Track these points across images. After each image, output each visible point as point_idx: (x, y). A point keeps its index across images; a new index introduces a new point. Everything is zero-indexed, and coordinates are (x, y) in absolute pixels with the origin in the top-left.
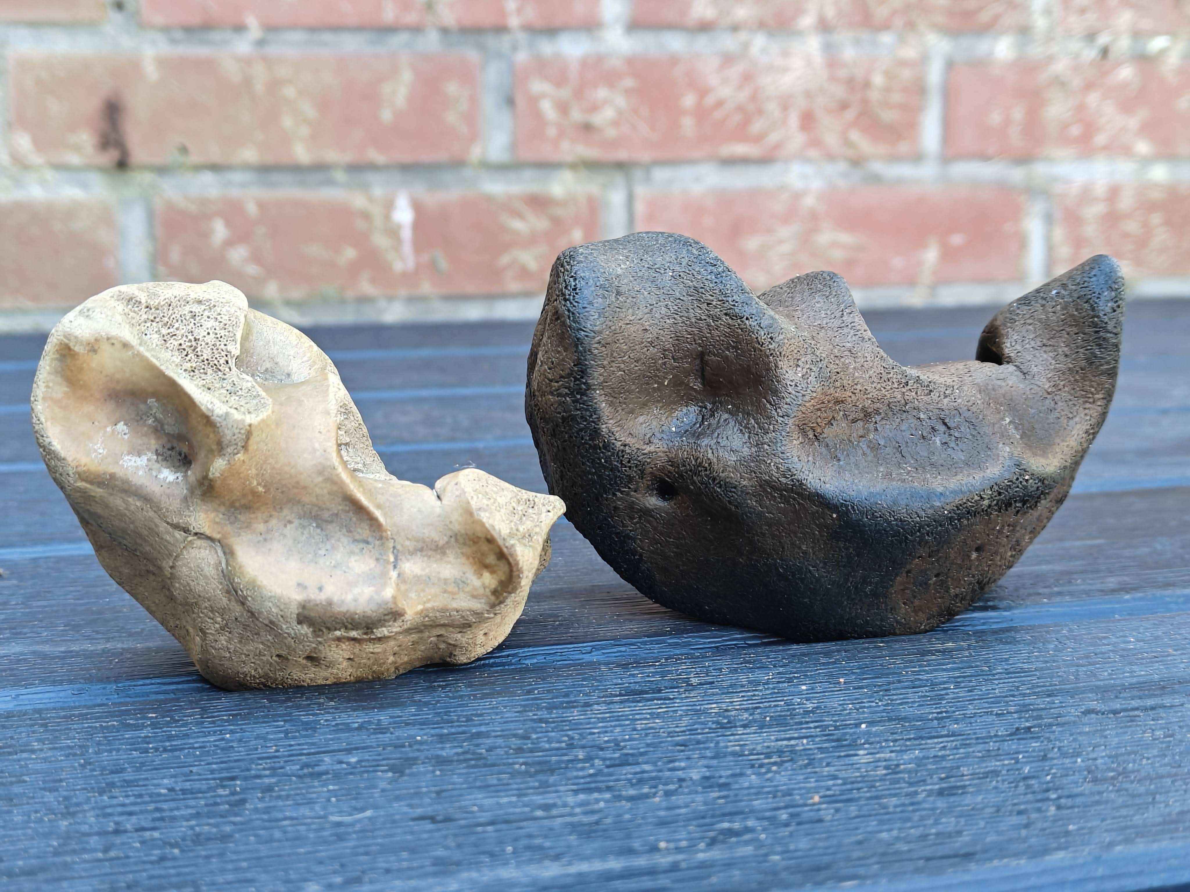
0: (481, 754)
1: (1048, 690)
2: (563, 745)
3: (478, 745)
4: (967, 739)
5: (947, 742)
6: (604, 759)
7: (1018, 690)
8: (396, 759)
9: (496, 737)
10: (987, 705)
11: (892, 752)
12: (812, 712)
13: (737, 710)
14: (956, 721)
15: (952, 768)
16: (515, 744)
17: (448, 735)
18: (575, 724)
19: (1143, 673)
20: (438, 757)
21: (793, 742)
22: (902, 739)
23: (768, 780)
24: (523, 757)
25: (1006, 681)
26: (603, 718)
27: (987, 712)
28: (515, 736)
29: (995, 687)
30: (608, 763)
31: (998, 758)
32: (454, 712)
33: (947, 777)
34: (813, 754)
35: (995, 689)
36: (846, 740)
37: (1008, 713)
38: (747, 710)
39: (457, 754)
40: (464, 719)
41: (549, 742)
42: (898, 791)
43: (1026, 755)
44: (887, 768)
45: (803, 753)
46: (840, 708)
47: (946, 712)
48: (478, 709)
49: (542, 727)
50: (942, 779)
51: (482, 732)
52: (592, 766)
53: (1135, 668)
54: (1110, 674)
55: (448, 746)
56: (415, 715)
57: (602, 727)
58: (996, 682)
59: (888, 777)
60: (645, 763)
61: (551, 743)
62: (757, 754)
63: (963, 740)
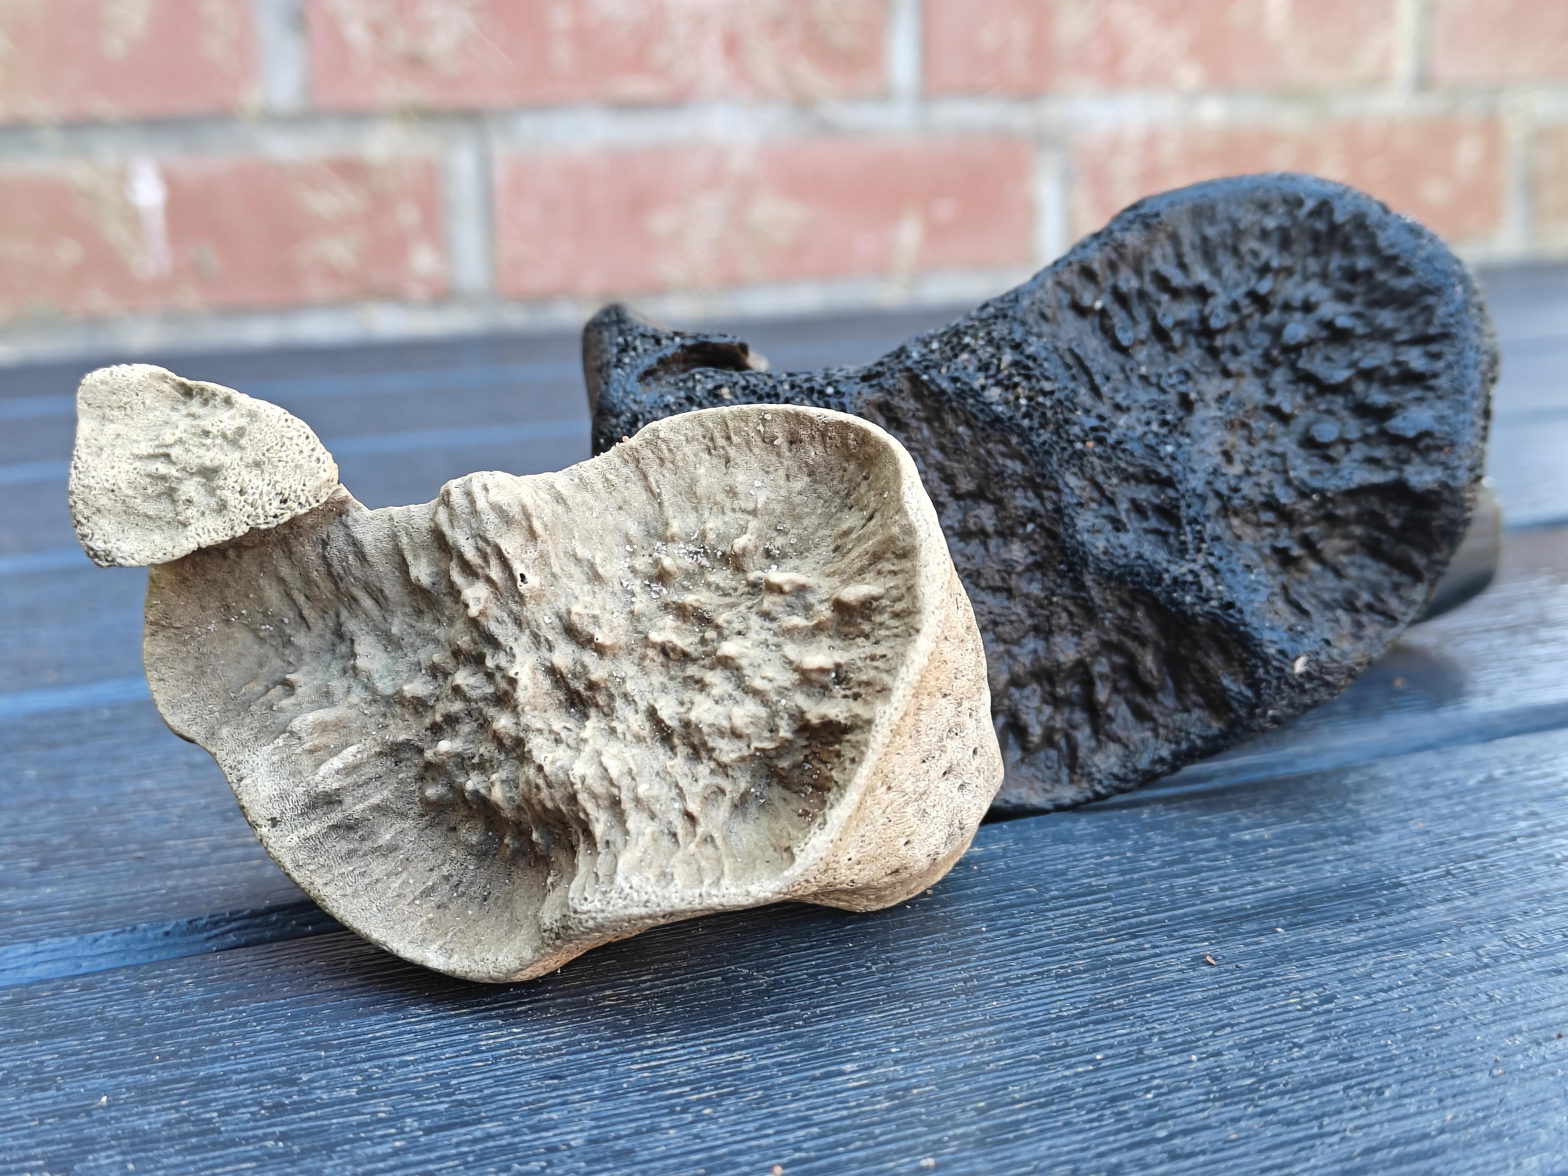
0: (209, 1121)
1: (1131, 926)
2: (353, 1092)
3: (205, 1104)
4: (1016, 1028)
5: (984, 1036)
6: (421, 1117)
7: (1086, 928)
8: (58, 1143)
9: (238, 1083)
10: (1039, 960)
11: (896, 1062)
12: (768, 992)
13: (646, 998)
14: (996, 994)
15: (995, 1088)
16: (270, 1097)
17: (156, 1085)
18: (376, 1048)
19: (1271, 884)
20: (134, 1133)
21: (737, 1056)
22: (912, 1036)
23: (696, 1136)
24: (283, 1124)
25: (1066, 911)
26: (423, 1031)
27: (1042, 973)
28: (272, 1079)
29: (1050, 923)
30: (427, 1123)
31: (1067, 1062)
32: (171, 1037)
33: (991, 1107)
34: (772, 1077)
35: (1049, 929)
36: (822, 1045)
37: (1075, 972)
38: (662, 997)
39: (168, 1124)
40: (187, 1051)
41: (329, 1088)
42: (910, 1143)
43: (1110, 1052)
44: (890, 1095)
45: (753, 1075)
46: (811, 982)
47: (978, 978)
48: (212, 1029)
49: (319, 1058)
50: (981, 1111)
51: (214, 1076)
52: (401, 1131)
53: (1258, 876)
54: (1223, 890)
55: (153, 1108)
56: (104, 1048)
57: (422, 1050)
58: (1050, 914)
59: (894, 1115)
60: (491, 1119)
61: (333, 1090)
62: (680, 1085)
63: (1008, 1029)
